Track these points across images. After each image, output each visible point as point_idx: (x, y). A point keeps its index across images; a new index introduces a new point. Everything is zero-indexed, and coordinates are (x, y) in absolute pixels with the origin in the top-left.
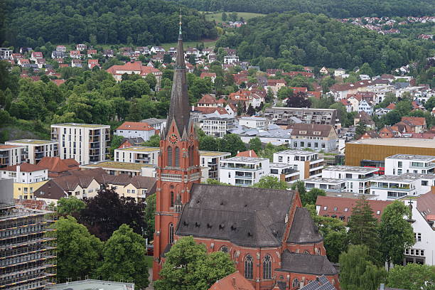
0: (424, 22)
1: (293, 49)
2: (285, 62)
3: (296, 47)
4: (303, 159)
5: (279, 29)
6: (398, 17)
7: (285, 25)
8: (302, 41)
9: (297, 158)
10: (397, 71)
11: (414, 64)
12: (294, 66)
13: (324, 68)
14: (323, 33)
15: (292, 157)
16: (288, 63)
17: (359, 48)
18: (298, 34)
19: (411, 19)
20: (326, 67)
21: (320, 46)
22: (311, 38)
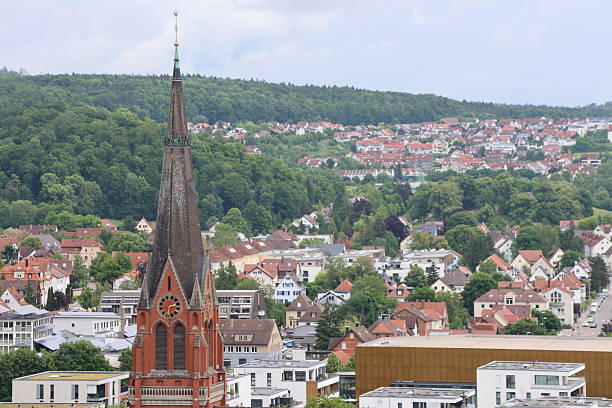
0: (301, 132)
1: (72, 181)
2: (59, 210)
3: (78, 177)
4: (301, 376)
5: (36, 139)
6: (250, 123)
7: (48, 130)
8: (91, 164)
9: (287, 376)
10: (296, 224)
11: (325, 211)
12: (80, 217)
13: (143, 222)
14: (132, 147)
15: (277, 374)
16: (65, 213)
17: (212, 177)
18: (78, 150)
19: (275, 127)
20: (148, 220)
21: (131, 175)
22: (108, 159)
